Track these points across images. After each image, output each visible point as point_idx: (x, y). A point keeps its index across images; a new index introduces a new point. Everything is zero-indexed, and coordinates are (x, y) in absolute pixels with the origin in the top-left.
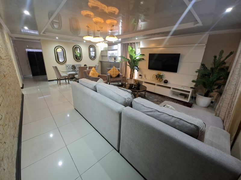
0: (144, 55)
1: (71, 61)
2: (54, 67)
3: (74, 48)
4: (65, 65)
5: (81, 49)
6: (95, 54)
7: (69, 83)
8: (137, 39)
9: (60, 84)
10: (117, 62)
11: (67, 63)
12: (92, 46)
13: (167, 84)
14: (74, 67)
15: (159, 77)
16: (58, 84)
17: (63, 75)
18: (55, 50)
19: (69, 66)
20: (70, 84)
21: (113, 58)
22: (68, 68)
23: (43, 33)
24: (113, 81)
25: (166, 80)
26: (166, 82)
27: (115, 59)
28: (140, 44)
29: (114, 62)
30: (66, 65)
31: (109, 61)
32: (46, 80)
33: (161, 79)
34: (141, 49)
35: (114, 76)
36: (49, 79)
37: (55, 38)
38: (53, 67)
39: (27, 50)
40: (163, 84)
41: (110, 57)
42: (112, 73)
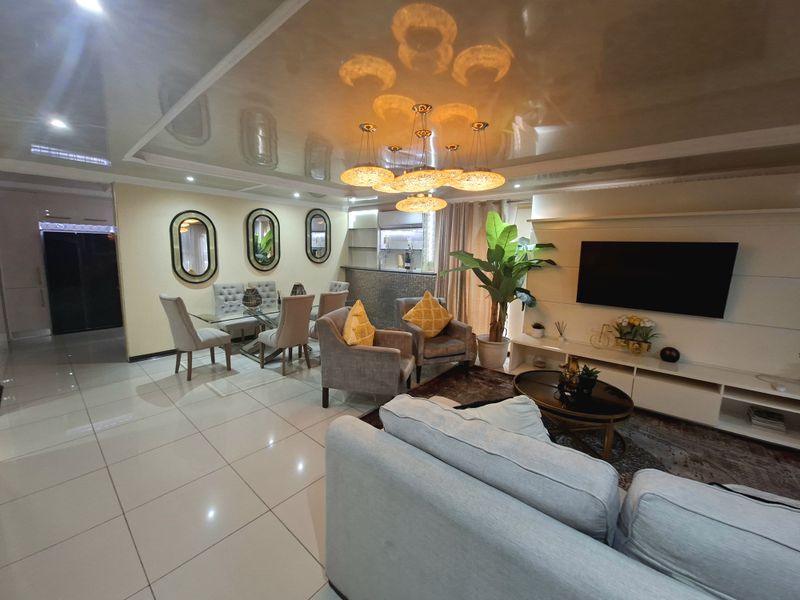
0: (551, 246)
1: (235, 270)
2: (170, 300)
3: (251, 221)
4: (210, 288)
5: (276, 224)
6: (328, 241)
7: (229, 368)
8: (517, 186)
9: (189, 379)
10: (418, 270)
11: (221, 280)
12: (319, 212)
13: (678, 364)
14: (252, 298)
15: (632, 336)
16: (179, 379)
17: (205, 332)
18: (176, 225)
19: (225, 291)
20: (236, 373)
21: (400, 258)
22: (222, 297)
23: (136, 156)
24: (434, 354)
25: (671, 349)
26: (670, 355)
27: (408, 260)
28: (529, 207)
29: (405, 270)
30: (214, 287)
31: (382, 268)
32: (118, 354)
33: (645, 346)
34: (536, 223)
35: (433, 332)
36: (132, 353)
37: (178, 178)
38: (161, 298)
39: (45, 226)
40: (656, 366)
41: (389, 251)
42: (424, 320)
